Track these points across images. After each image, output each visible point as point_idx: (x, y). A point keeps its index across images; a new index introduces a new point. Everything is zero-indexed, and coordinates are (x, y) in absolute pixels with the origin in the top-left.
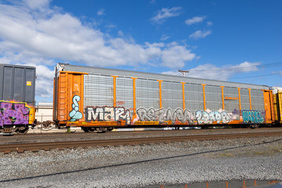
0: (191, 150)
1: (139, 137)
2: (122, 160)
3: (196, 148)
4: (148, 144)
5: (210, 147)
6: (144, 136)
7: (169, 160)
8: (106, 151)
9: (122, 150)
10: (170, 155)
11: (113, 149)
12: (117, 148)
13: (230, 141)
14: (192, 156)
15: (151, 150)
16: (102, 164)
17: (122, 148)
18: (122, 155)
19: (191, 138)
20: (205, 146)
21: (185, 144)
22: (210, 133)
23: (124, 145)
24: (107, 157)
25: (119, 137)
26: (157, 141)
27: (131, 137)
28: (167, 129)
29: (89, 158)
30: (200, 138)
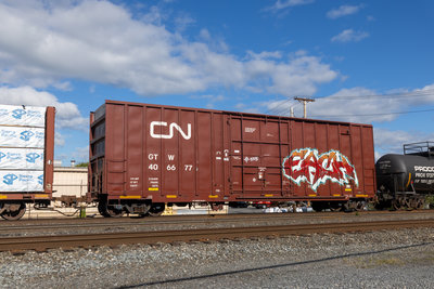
0: (320, 252)
1: (218, 226)
2: (184, 271)
3: (328, 249)
4: (236, 241)
5: (356, 247)
6: (228, 225)
7: (276, 271)
8: (155, 254)
9: (185, 251)
10: (278, 260)
11: (168, 250)
12: (176, 248)
13: (395, 234)
14: (322, 264)
15: (242, 251)
16: (148, 278)
17: (185, 247)
18: (185, 261)
19: (320, 228)
20: (347, 244)
21: (308, 240)
22: (356, 219)
23: (190, 242)
24: (156, 264)
25: (180, 227)
26: (253, 234)
27: (204, 226)
28: (272, 210)
29: (122, 267)
30: (337, 229)
